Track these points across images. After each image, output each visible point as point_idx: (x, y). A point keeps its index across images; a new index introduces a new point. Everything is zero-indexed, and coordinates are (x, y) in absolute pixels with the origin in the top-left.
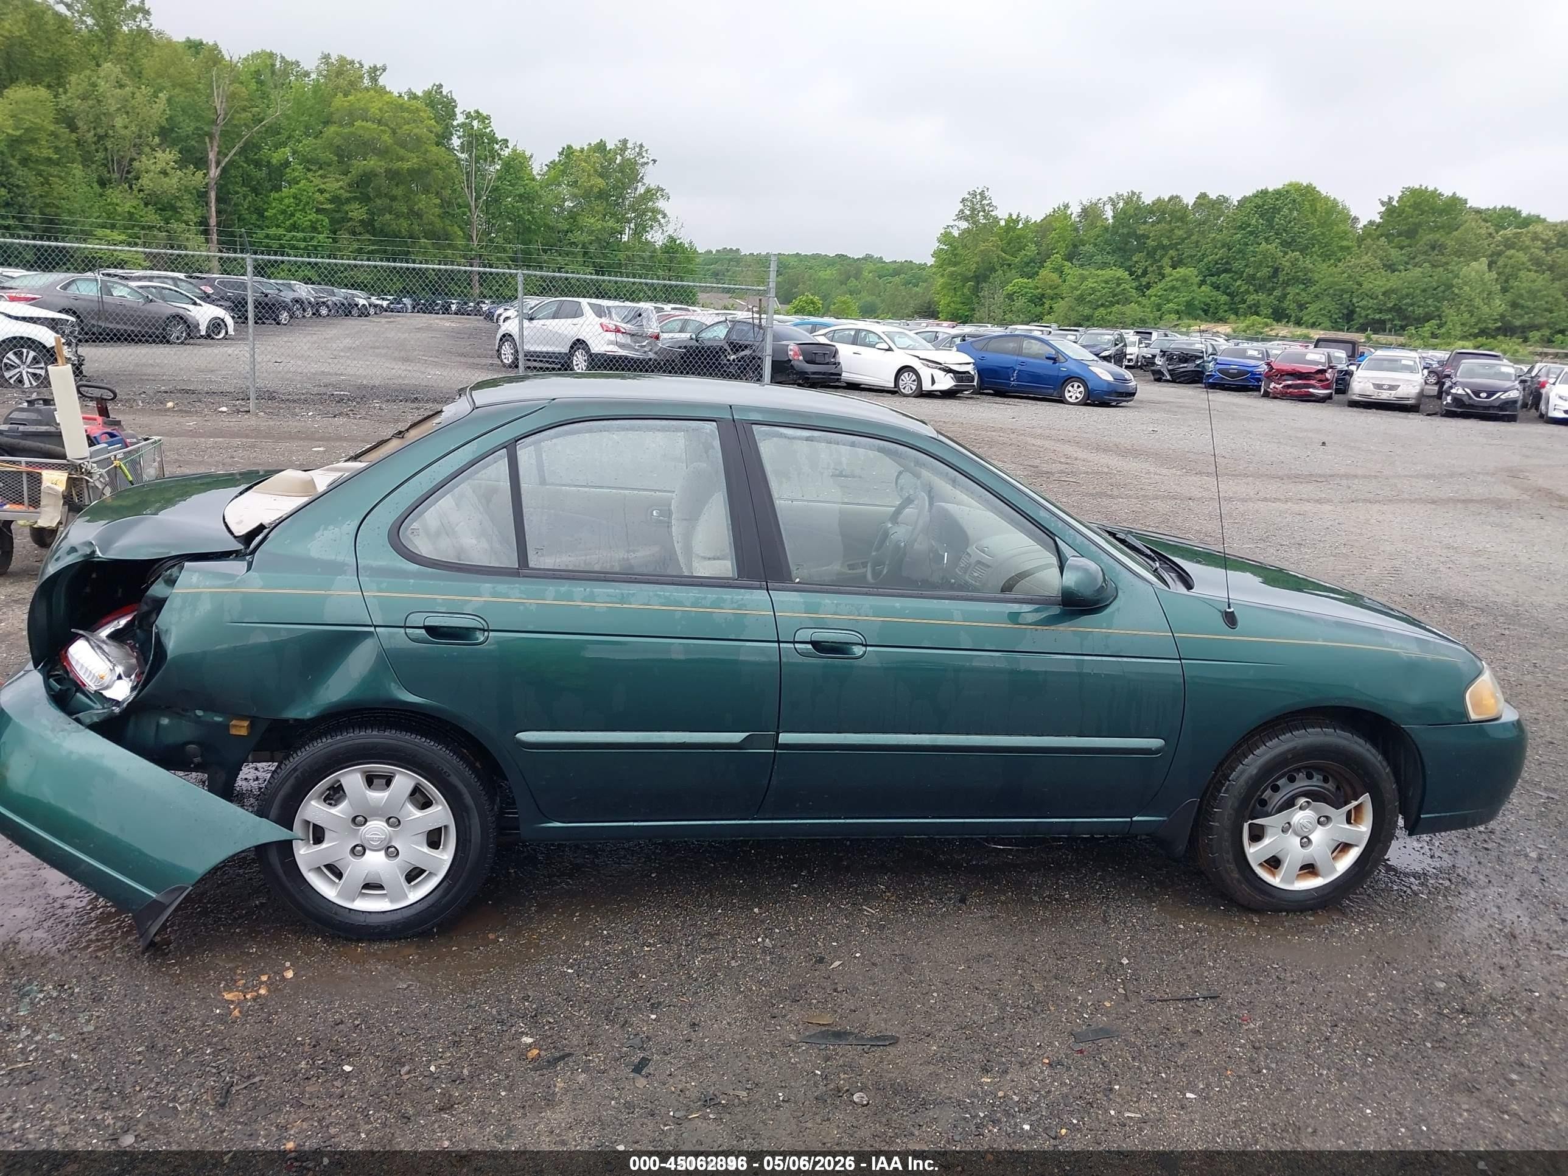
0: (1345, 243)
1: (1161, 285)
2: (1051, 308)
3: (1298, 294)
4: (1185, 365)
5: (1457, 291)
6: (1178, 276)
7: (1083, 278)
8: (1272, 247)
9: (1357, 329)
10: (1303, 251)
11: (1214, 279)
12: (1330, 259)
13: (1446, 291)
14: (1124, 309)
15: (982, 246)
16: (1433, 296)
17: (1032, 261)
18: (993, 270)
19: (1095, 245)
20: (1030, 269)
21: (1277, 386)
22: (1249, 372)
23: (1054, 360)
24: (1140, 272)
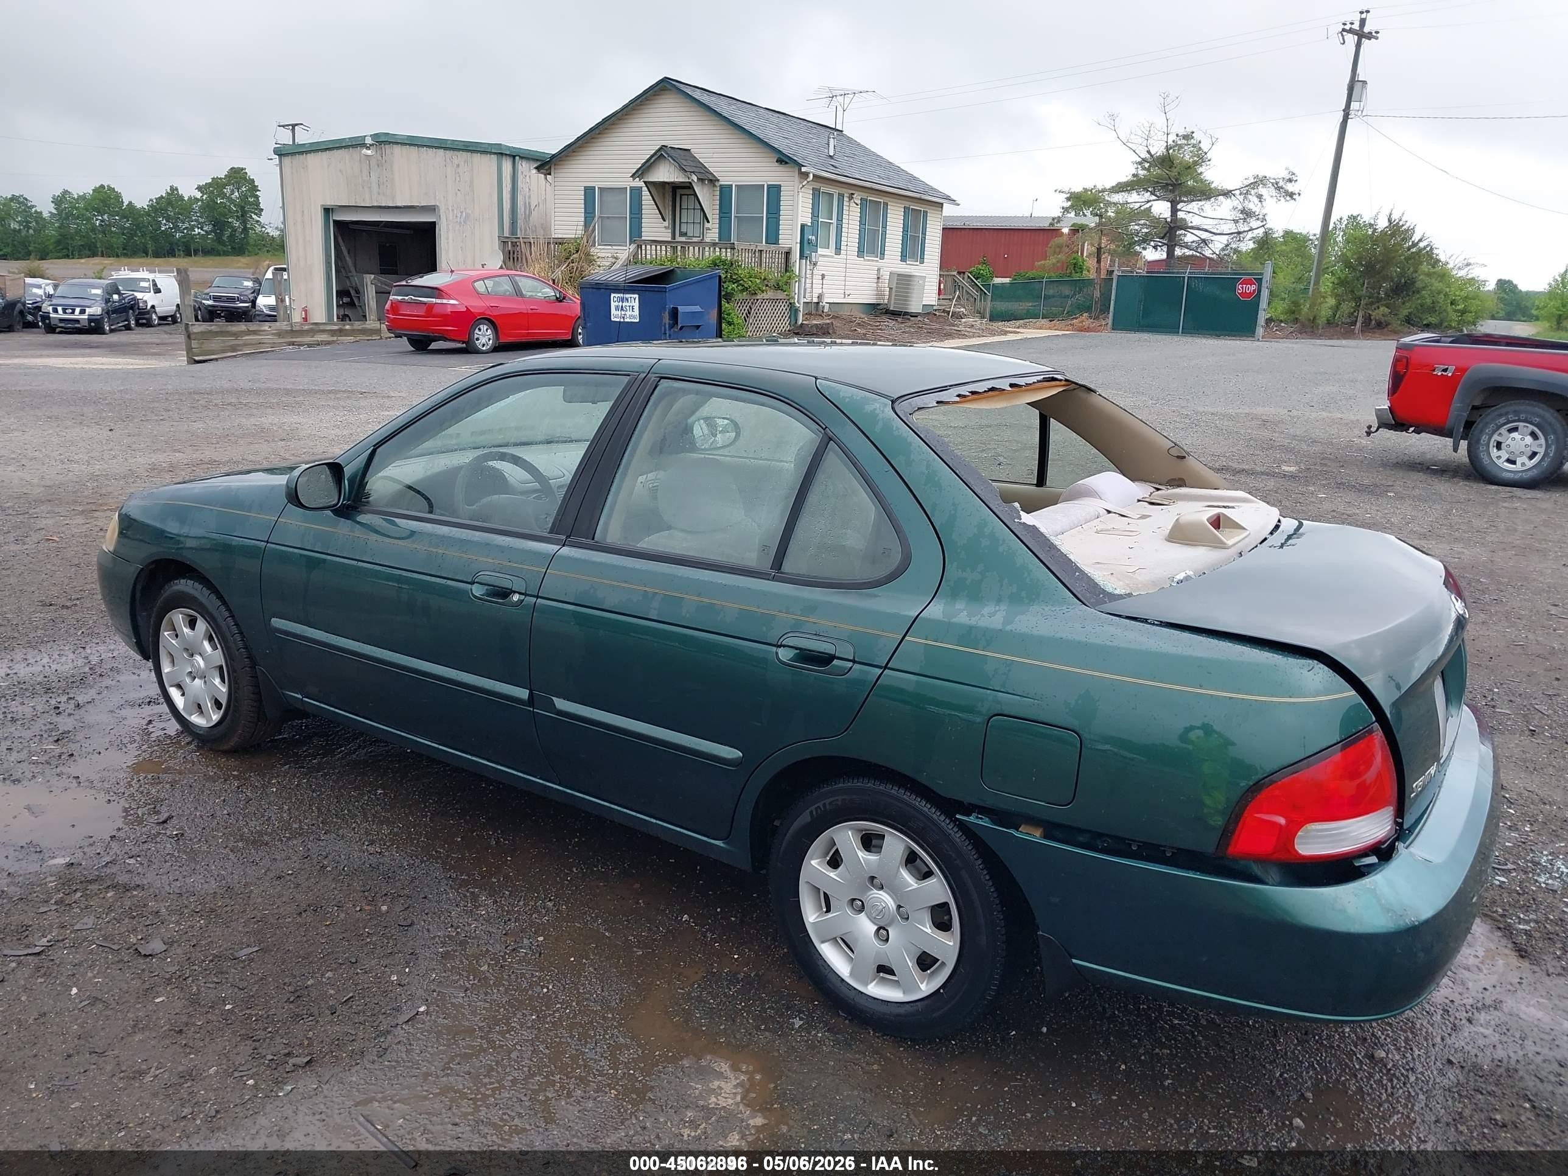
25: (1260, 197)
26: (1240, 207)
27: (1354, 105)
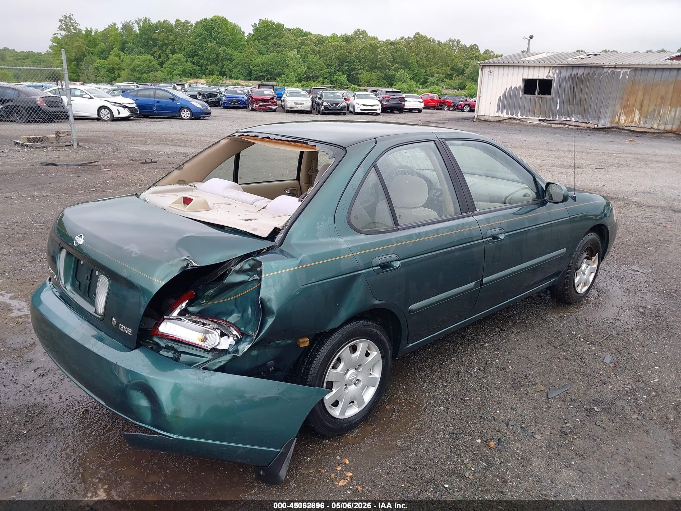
0: (242, 43)
1: (169, 62)
2: (119, 74)
3: (228, 65)
4: (211, 99)
5: (288, 63)
6: (176, 58)
7: (133, 60)
8: (213, 44)
9: (254, 79)
10: (227, 46)
11: (191, 59)
12: (237, 50)
13: (283, 63)
14: (155, 74)
15: (76, 44)
16: (280, 65)
17: (104, 51)
18: (84, 55)
19: (133, 43)
20: (104, 54)
21: (256, 106)
22: (240, 100)
23: (173, 100)
24: (157, 56)
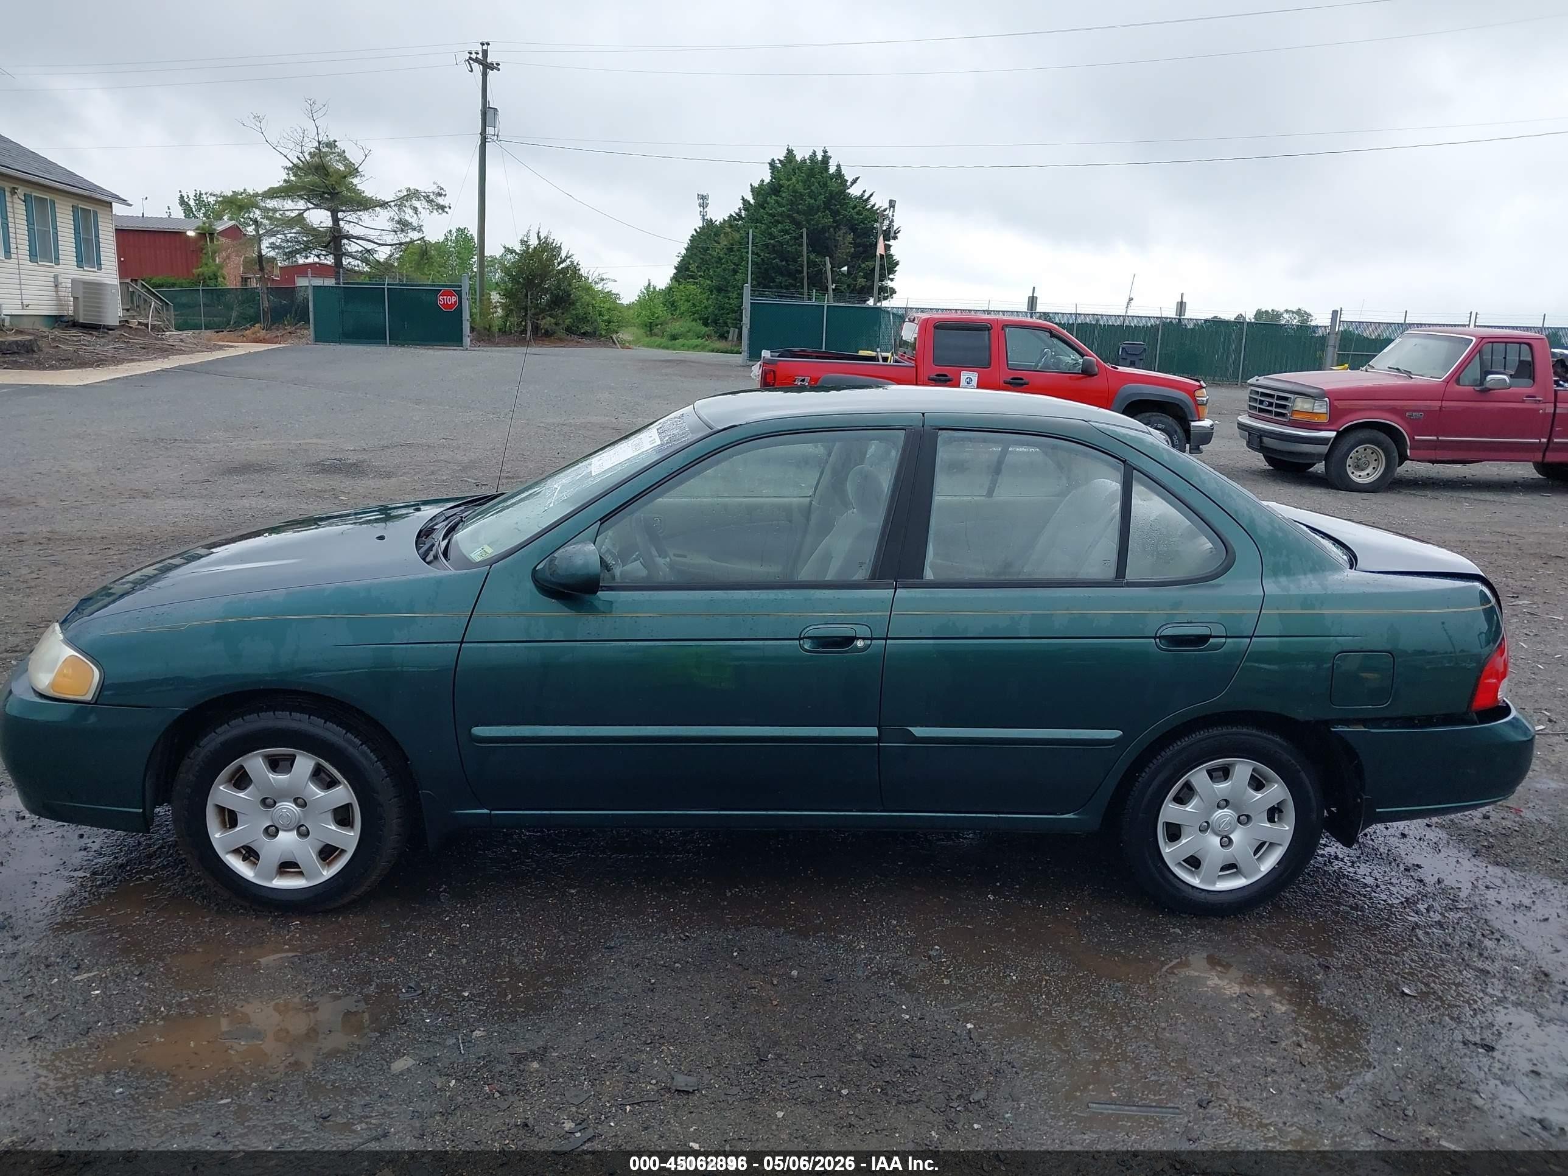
25: (415, 209)
26: (397, 218)
27: (490, 130)
